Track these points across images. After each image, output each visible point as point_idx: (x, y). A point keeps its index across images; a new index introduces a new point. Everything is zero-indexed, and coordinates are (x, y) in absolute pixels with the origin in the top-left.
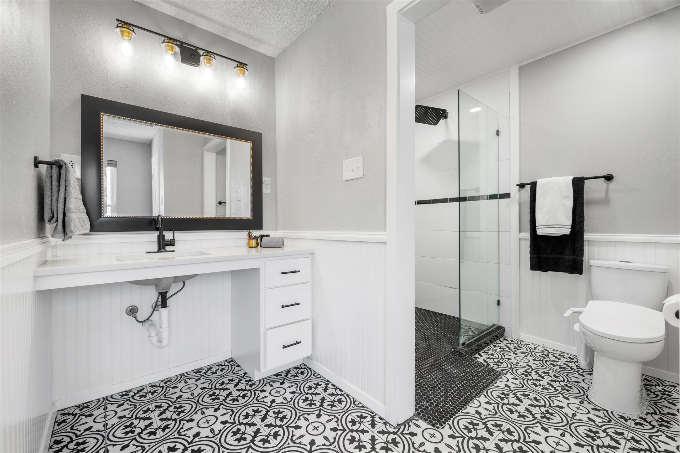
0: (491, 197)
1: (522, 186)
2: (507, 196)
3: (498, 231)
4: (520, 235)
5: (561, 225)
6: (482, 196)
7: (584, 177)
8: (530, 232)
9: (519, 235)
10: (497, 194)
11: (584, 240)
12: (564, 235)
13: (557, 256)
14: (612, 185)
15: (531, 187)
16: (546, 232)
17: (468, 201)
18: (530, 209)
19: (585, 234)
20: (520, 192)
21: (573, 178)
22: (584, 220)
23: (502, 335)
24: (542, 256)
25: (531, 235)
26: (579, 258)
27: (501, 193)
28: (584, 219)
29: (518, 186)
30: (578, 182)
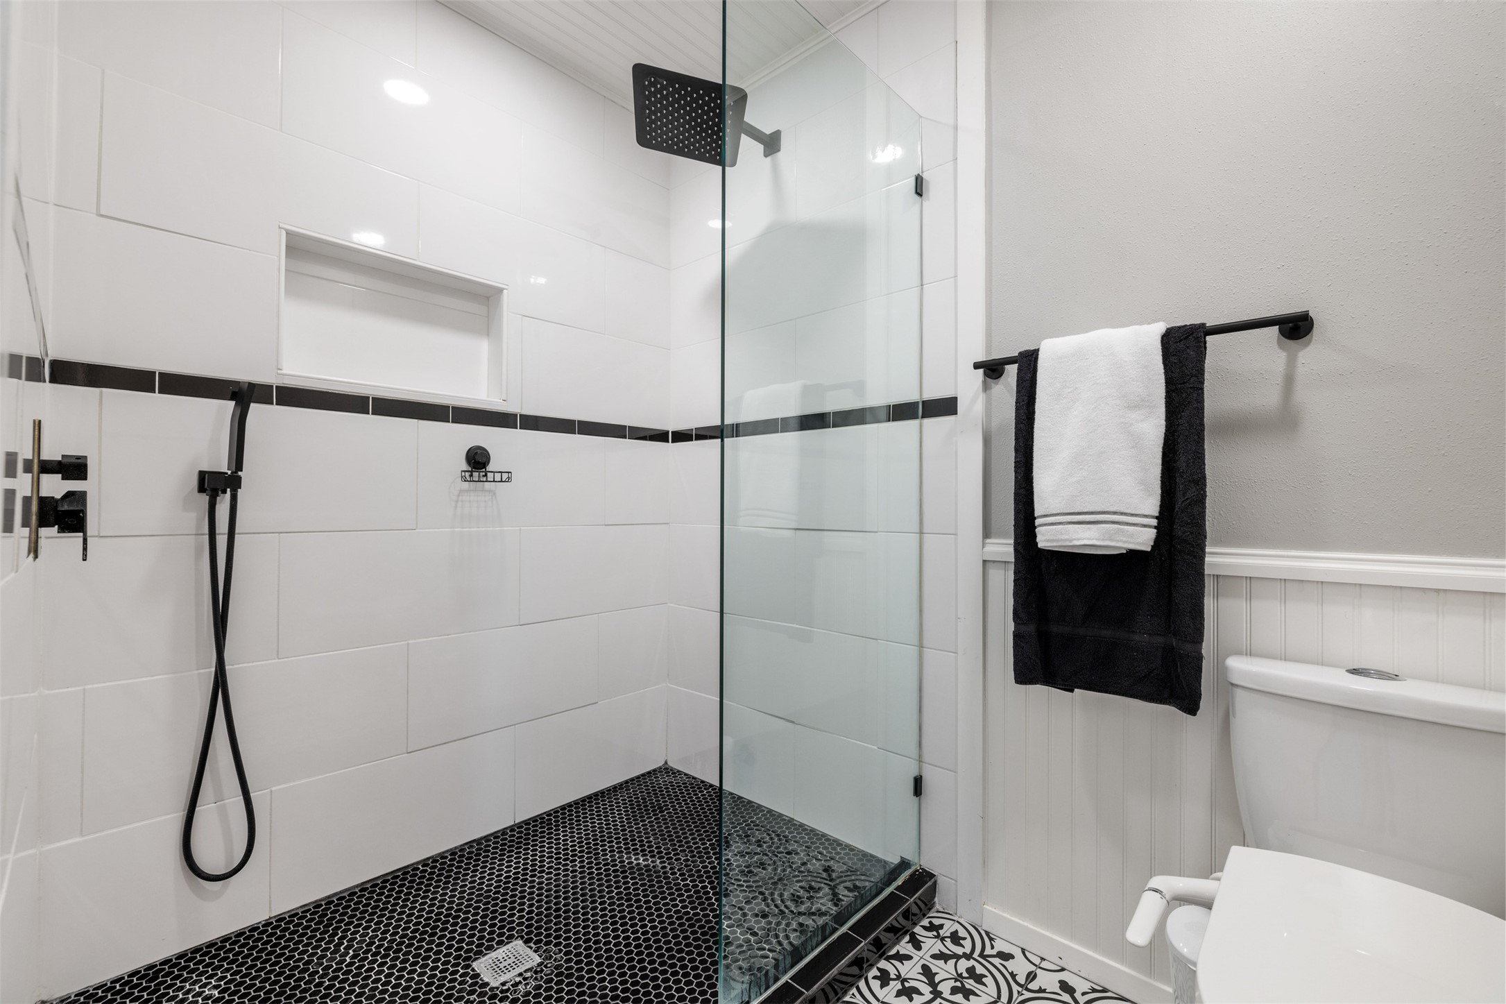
0: (901, 412)
1: (992, 369)
2: (946, 407)
3: (918, 531)
4: (988, 548)
5: (1122, 514)
6: (872, 409)
7: (1204, 325)
8: (1015, 538)
9: (983, 547)
10: (918, 402)
11: (1206, 573)
12: (1132, 553)
13: (1107, 633)
14: (1310, 354)
15: (1019, 370)
16: (1066, 540)
17: (833, 427)
18: (1016, 450)
19: (1208, 550)
20: (988, 392)
21: (1163, 330)
22: (1204, 496)
23: (927, 904)
24: (1055, 629)
25: (1020, 548)
26: (1188, 647)
27: (928, 395)
28: (1205, 492)
29: (981, 371)
30: (1181, 345)
